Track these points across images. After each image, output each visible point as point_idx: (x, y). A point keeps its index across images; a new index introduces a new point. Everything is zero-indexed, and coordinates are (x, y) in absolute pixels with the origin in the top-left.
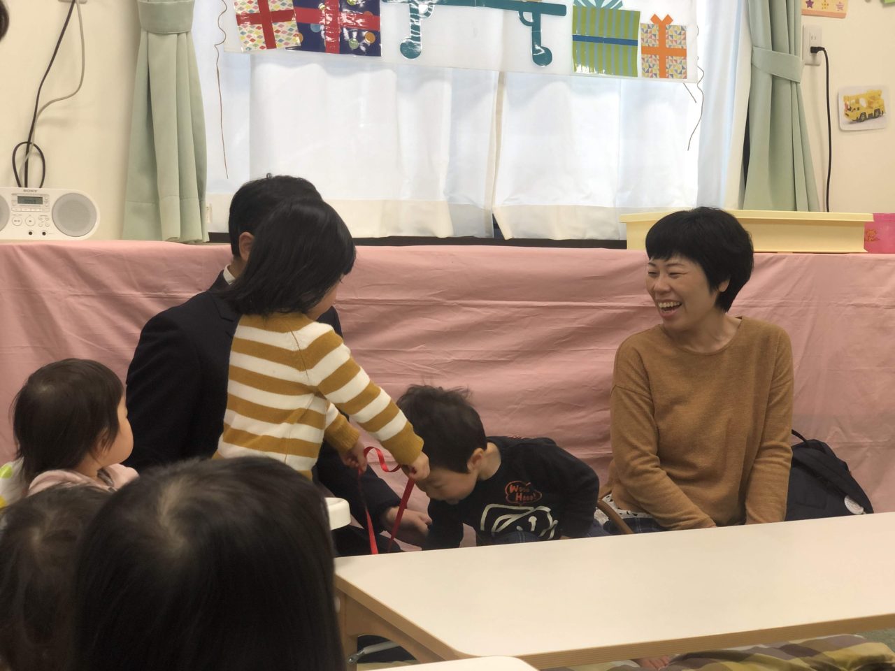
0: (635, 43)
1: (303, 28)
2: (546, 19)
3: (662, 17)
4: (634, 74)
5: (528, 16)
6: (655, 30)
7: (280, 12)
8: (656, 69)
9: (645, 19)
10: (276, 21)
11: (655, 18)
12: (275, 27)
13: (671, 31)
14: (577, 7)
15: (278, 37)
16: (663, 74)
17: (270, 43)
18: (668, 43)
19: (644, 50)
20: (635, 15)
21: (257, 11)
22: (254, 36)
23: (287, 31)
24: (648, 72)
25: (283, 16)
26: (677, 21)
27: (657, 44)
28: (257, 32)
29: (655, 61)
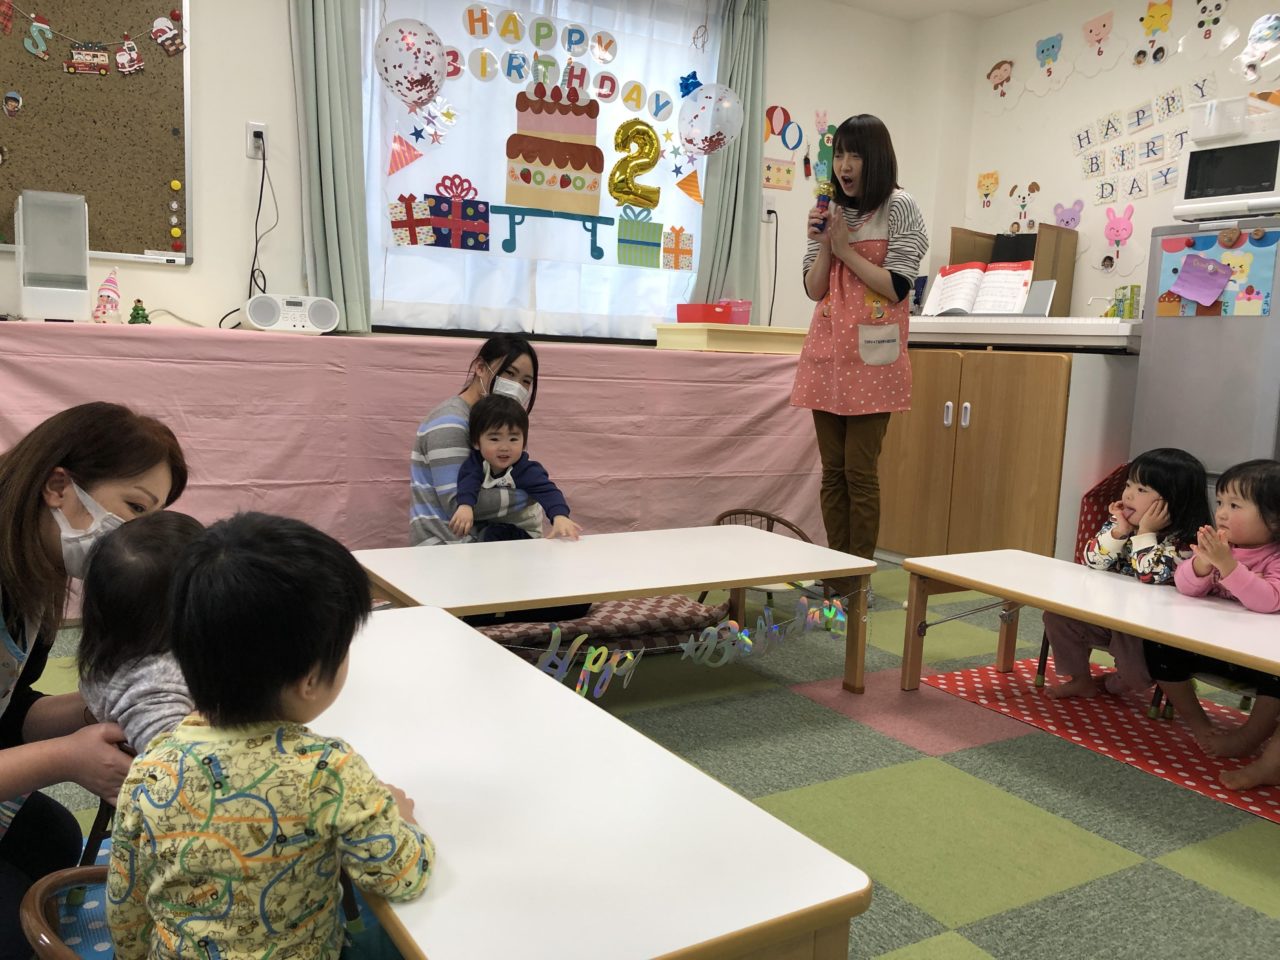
0: (659, 245)
1: (436, 231)
2: (600, 227)
3: (678, 228)
4: (658, 267)
5: (589, 225)
6: (673, 236)
7: (421, 219)
8: (672, 263)
9: (666, 229)
10: (418, 226)
11: (673, 229)
12: (418, 230)
13: (683, 238)
14: (622, 220)
15: (419, 237)
16: (677, 266)
17: (414, 241)
18: (681, 246)
19: (666, 250)
20: (660, 226)
21: (405, 218)
22: (403, 236)
23: (425, 233)
24: (666, 265)
25: (423, 222)
26: (687, 231)
27: (673, 246)
28: (405, 233)
29: (671, 257)
